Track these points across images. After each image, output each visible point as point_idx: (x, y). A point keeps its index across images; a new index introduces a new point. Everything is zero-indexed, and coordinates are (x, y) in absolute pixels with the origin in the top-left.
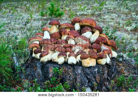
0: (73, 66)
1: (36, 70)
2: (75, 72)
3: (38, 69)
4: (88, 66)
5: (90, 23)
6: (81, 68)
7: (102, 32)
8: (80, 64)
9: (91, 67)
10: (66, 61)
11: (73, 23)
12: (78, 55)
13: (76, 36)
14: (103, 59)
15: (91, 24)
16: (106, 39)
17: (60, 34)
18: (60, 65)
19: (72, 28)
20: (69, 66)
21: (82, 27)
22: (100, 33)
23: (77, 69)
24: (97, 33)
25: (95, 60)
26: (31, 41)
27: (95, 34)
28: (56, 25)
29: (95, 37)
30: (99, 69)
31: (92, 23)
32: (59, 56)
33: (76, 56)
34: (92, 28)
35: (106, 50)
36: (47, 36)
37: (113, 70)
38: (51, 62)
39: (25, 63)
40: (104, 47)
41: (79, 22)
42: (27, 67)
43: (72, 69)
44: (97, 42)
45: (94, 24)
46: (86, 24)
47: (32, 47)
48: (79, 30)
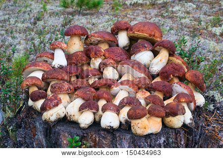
0: (112, 133)
1: (34, 135)
3: (39, 134)
4: (145, 134)
5: (149, 32)
6: (128, 136)
7: (174, 52)
8: (126, 127)
10: (97, 119)
11: (115, 31)
13: (119, 60)
14: (177, 117)
15: (150, 35)
16: (182, 68)
17: (88, 54)
18: (83, 129)
19: (113, 43)
21: (132, 40)
22: (170, 55)
23: (121, 139)
24: (164, 55)
25: (159, 120)
26: (26, 70)
27: (159, 57)
28: (79, 35)
29: (159, 63)
30: (167, 139)
31: (153, 33)
33: (118, 110)
34: (153, 43)
36: (60, 59)
37: (198, 137)
39: (15, 117)
40: (178, 88)
41: (127, 29)
42: (19, 126)
43: (109, 137)
45: (157, 35)
46: (141, 34)
47: (27, 85)
48: (126, 47)
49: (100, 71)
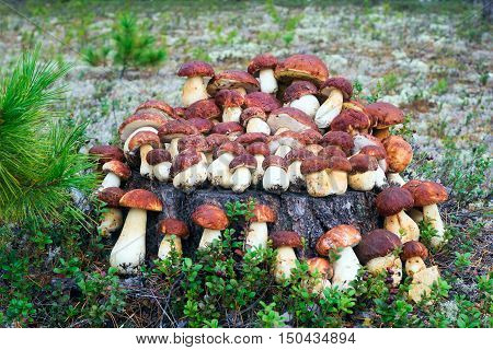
0: (279, 197)
2: (287, 214)
4: (327, 194)
5: (311, 68)
6: (304, 199)
7: (350, 94)
8: (300, 188)
9: (335, 195)
10: (255, 182)
11: (255, 71)
12: (292, 162)
13: (269, 109)
14: (366, 173)
15: (312, 73)
17: (219, 102)
18: (238, 193)
19: (253, 88)
20: (266, 197)
21: (283, 82)
22: (345, 100)
23: (293, 203)
24: (336, 99)
25: (344, 175)
27: (329, 103)
28: (201, 75)
29: (329, 111)
30: (355, 204)
31: (316, 70)
32: (232, 166)
33: (285, 165)
34: (318, 86)
35: (373, 148)
38: (206, 185)
40: (363, 140)
41: (273, 67)
43: (276, 203)
44: (339, 124)
45: (321, 72)
46: (299, 72)
47: (140, 142)
49: (241, 125)
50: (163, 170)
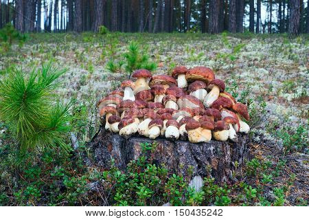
0: (174, 142)
1: (111, 151)
2: (177, 152)
3: (115, 148)
4: (199, 141)
5: (204, 74)
6: (186, 144)
7: (224, 89)
8: (184, 138)
9: (204, 142)
10: (162, 134)
11: (175, 75)
12: (183, 124)
13: (178, 96)
14: (223, 131)
15: (205, 77)
16: (229, 100)
17: (153, 92)
18: (152, 139)
19: (173, 84)
20: (166, 142)
21: (190, 81)
22: (221, 92)
23: (181, 146)
24: (215, 91)
25: (210, 131)
27: (211, 93)
28: (145, 77)
29: (213, 97)
30: (216, 148)
31: (207, 75)
32: (150, 124)
33: (179, 126)
34: (206, 83)
35: (229, 118)
36: (129, 96)
37: (241, 152)
38: (137, 135)
39: (92, 141)
40: (226, 114)
41: (185, 73)
42: (95, 147)
43: (172, 145)
44: (215, 105)
45: (210, 76)
46: (197, 76)
48: (185, 88)
49: (163, 105)
50: (115, 126)
